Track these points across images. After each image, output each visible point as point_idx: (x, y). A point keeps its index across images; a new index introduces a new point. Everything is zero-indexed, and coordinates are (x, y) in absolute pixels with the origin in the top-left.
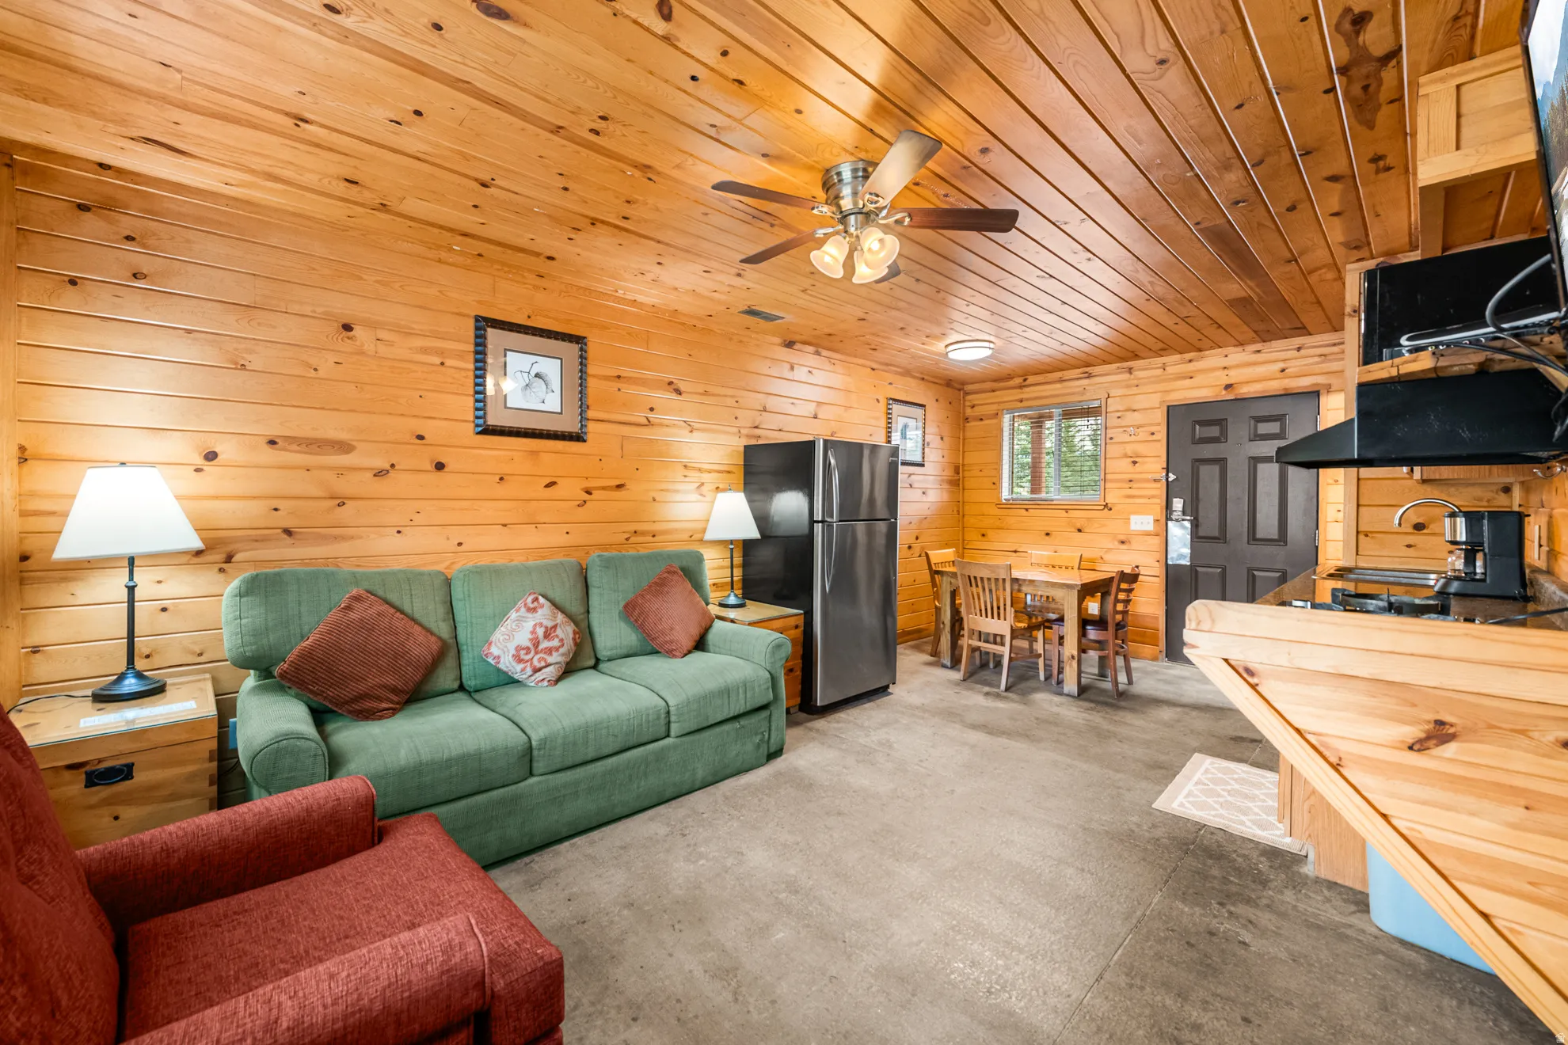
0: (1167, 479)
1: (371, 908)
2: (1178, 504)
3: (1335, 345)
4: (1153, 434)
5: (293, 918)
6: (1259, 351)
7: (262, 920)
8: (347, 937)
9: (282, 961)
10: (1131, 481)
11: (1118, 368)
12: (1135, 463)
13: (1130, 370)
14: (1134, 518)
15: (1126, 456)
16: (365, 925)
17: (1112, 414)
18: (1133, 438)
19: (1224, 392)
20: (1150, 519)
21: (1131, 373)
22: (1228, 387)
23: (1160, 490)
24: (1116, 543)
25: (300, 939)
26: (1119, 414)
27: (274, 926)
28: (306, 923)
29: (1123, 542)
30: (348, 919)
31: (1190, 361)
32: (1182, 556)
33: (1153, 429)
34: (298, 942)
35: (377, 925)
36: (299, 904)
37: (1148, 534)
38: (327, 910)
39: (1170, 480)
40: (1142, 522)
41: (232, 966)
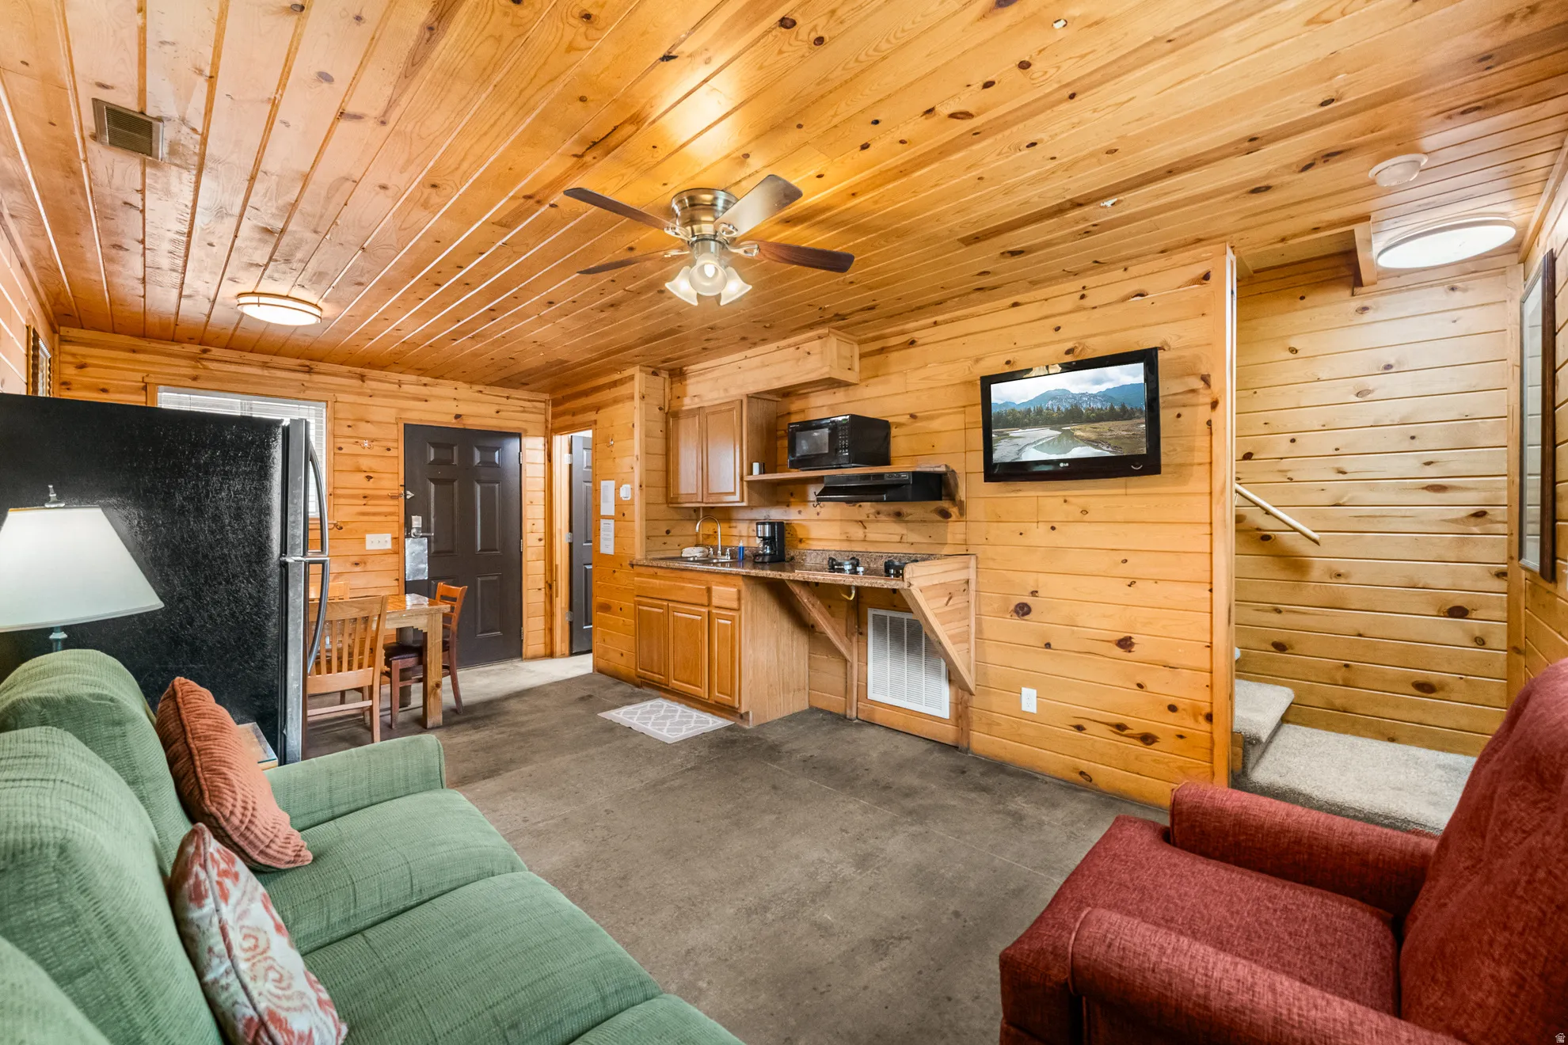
0: (405, 496)
1: (1180, 895)
2: (417, 522)
3: (529, 401)
4: (389, 450)
5: (1239, 934)
6: (481, 392)
7: (1263, 953)
8: (1215, 891)
9: (1268, 908)
10: (365, 497)
11: (350, 372)
12: (369, 478)
13: (362, 378)
14: (369, 537)
15: (360, 471)
16: (1197, 888)
17: (341, 422)
18: (367, 452)
19: (454, 421)
20: (388, 537)
21: (363, 381)
22: (458, 417)
23: (399, 507)
24: (348, 565)
25: (1246, 914)
26: (350, 423)
27: (1257, 939)
28: (1232, 922)
29: (357, 564)
30: (1203, 901)
31: (425, 385)
32: (419, 571)
33: (390, 444)
34: (1248, 914)
35: (1190, 883)
36: (1225, 943)
37: (385, 553)
38: (1209, 921)
39: (408, 497)
40: (379, 541)
41: (1304, 931)
